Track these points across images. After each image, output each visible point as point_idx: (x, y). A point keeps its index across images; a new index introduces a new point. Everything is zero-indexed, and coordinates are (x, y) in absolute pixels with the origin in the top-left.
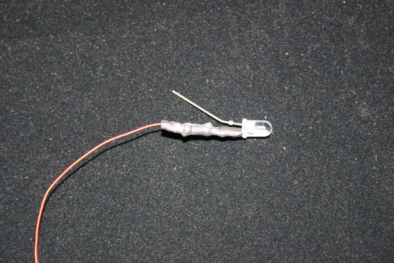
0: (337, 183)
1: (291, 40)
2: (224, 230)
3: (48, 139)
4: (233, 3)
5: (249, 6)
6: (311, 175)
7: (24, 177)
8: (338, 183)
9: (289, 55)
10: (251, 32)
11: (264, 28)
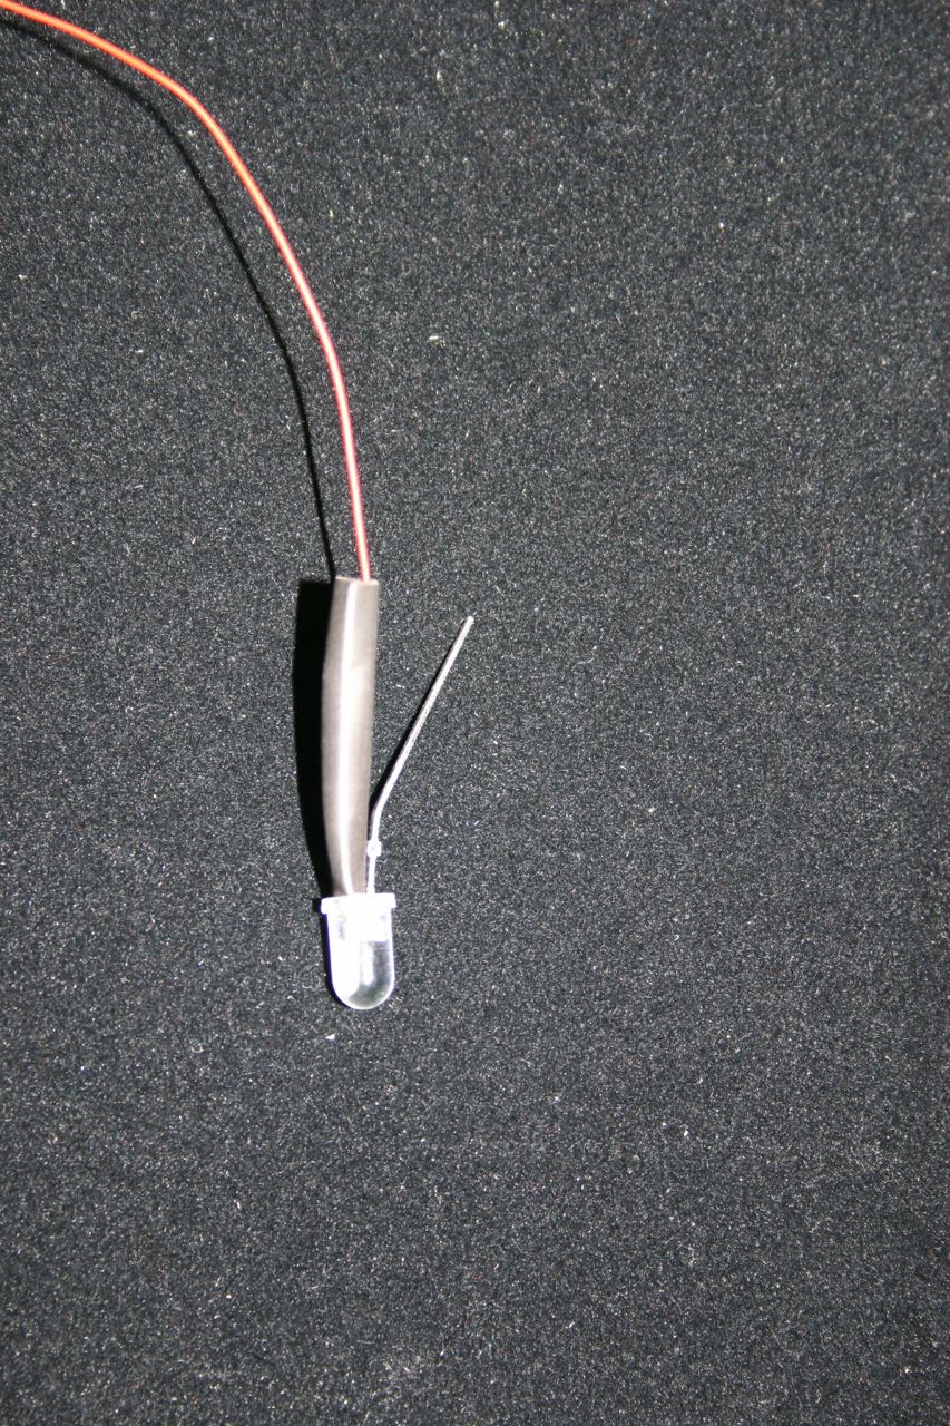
0: (158, 1204)
1: (734, 1160)
2: (81, 743)
3: (562, 177)
4: (921, 976)
5: (899, 1032)
6: (210, 1113)
7: (443, 63)
8: (155, 1208)
9: (681, 1138)
10: (799, 1015)
11: (804, 1069)
